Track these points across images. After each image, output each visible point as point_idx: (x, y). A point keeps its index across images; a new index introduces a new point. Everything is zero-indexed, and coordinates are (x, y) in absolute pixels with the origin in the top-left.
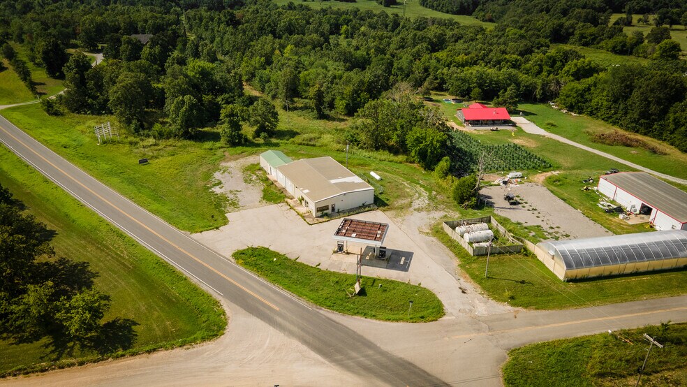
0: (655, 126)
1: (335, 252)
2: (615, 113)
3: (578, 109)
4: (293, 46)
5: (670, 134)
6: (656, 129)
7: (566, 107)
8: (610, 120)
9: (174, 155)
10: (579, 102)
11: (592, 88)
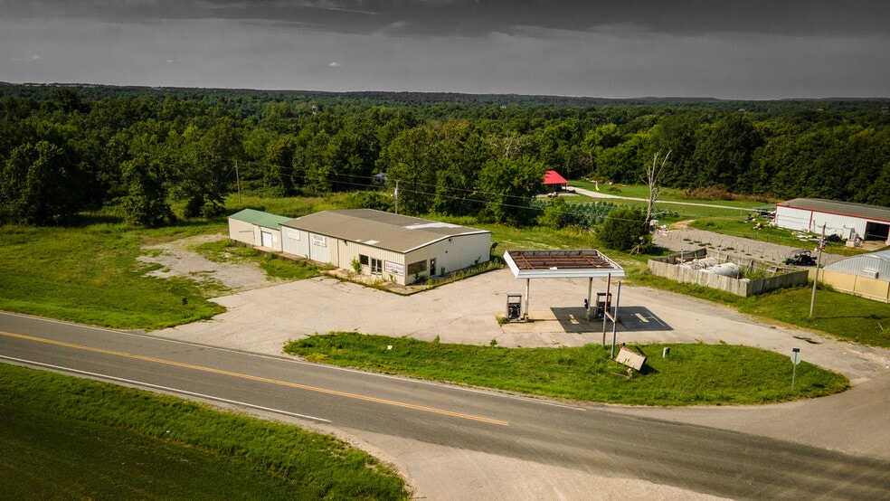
0: (739, 180)
1: (505, 321)
2: (680, 174)
3: (628, 178)
4: (196, 127)
5: (763, 185)
6: (741, 183)
7: (611, 179)
8: (675, 185)
9: (24, 243)
10: (627, 169)
11: (638, 151)
